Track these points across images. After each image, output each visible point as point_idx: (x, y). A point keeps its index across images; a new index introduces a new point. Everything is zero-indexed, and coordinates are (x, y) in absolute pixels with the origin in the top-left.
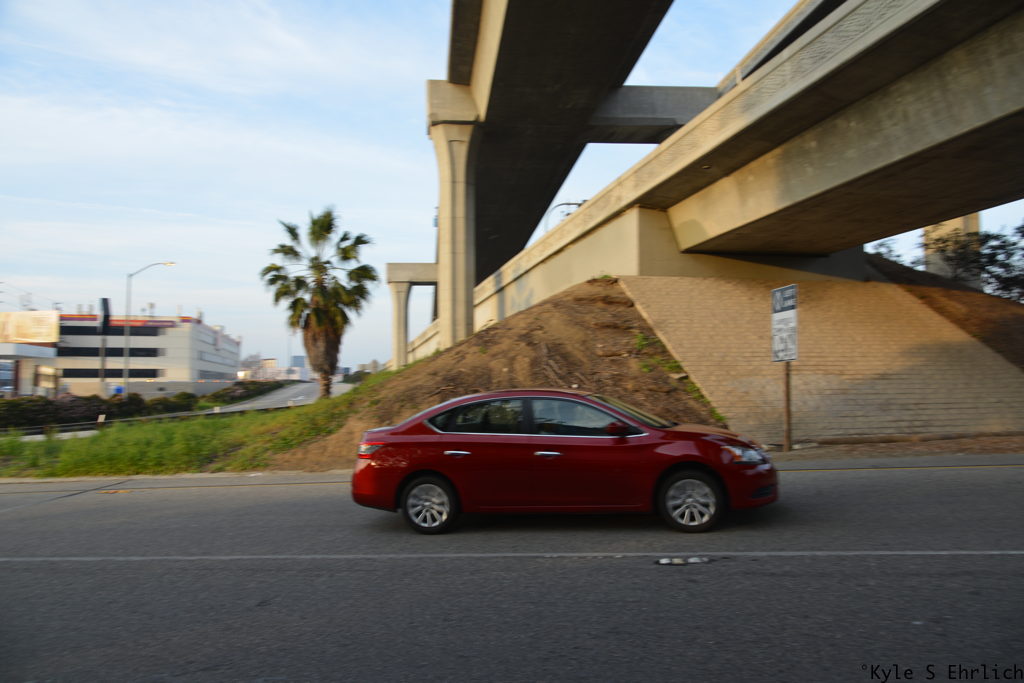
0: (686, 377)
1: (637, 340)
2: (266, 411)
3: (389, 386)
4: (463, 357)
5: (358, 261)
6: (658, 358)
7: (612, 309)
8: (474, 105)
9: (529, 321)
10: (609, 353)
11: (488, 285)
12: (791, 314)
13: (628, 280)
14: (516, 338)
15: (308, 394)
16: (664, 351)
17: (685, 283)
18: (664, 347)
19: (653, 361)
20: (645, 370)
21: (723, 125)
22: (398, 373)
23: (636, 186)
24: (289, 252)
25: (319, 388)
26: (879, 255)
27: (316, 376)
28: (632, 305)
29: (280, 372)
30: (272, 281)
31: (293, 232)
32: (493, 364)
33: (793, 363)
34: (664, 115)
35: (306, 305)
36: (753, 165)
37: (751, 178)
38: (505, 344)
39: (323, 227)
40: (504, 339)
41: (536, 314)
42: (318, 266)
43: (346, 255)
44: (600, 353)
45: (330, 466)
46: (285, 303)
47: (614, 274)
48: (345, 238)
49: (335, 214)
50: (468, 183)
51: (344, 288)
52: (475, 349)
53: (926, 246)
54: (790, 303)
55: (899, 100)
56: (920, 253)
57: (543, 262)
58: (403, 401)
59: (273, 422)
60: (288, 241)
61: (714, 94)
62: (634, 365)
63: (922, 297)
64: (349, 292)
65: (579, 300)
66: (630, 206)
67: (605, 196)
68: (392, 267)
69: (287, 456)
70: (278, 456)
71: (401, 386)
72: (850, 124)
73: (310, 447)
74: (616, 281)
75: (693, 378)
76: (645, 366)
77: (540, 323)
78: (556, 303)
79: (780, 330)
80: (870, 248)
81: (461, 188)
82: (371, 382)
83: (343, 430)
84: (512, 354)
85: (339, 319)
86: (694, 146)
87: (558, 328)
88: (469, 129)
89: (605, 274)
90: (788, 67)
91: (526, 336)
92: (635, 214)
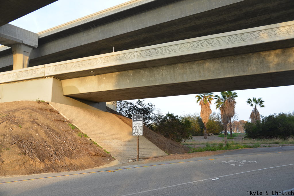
0: (91, 140)
1: (71, 126)
6: (80, 132)
7: (54, 113)
10: (66, 130)
14: (30, 122)
18: (78, 129)
28: (59, 113)
32: (30, 132)
36: (107, 74)
38: (27, 124)
44: (63, 130)
62: (76, 135)
72: (145, 72)
74: (48, 103)
76: (79, 135)
77: (34, 117)
79: (136, 126)
84: (34, 128)
86: (91, 64)
87: (43, 119)
91: (34, 122)
92: (51, 79)
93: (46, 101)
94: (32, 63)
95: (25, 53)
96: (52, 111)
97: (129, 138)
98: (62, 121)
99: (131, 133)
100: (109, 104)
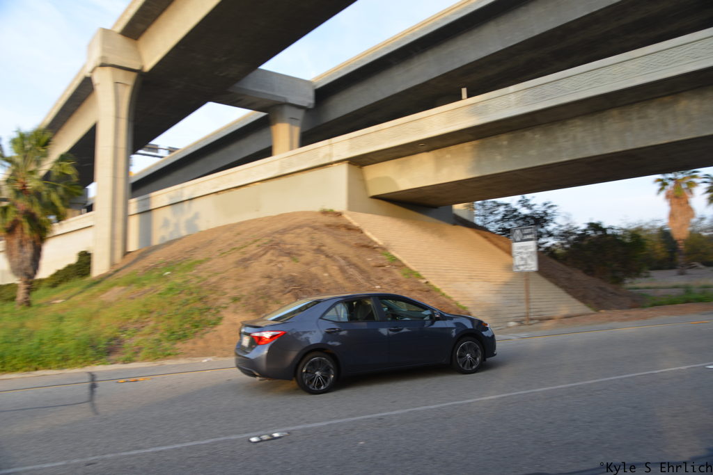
0: (427, 282)
1: (386, 256)
6: (405, 269)
8: (140, 57)
10: (378, 265)
14: (314, 252)
16: (404, 264)
18: (400, 261)
20: (407, 276)
21: (451, 122)
23: (351, 148)
28: (362, 232)
32: (313, 270)
36: (452, 148)
37: (448, 156)
44: (373, 264)
50: (129, 120)
55: (572, 128)
62: (398, 273)
66: (340, 161)
72: (535, 136)
74: (339, 214)
75: (431, 282)
76: (404, 274)
79: (520, 253)
81: (123, 123)
84: (321, 263)
86: (419, 130)
89: (331, 208)
91: (319, 250)
92: (344, 168)
93: (337, 209)
94: (307, 138)
95: (292, 120)
96: (349, 228)
97: (506, 276)
98: (370, 246)
99: (510, 267)
100: (459, 208)
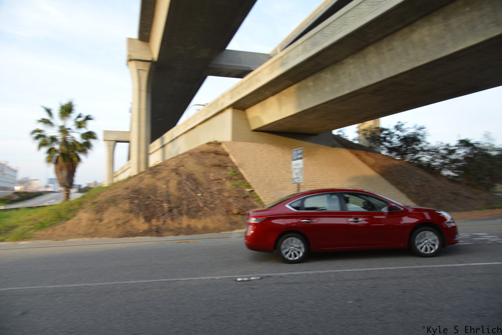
0: (252, 191)
1: (230, 172)
2: (31, 208)
3: (102, 194)
4: (142, 180)
5: (87, 129)
6: (240, 181)
7: (218, 157)
8: (151, 52)
9: (177, 162)
10: (216, 179)
11: (157, 143)
12: (300, 161)
13: (226, 143)
14: (171, 171)
15: (56, 198)
16: (243, 178)
17: (253, 146)
18: (242, 176)
19: (237, 183)
20: (234, 187)
21: (271, 72)
22: (107, 188)
23: (231, 98)
24: (46, 122)
25: (63, 195)
26: (339, 136)
27: (62, 189)
28: (228, 155)
29: (40, 187)
30: (37, 138)
31: (49, 111)
32: (159, 184)
33: (301, 184)
34: (245, 65)
35: (56, 151)
36: (285, 91)
37: (284, 98)
38: (165, 174)
39: (67, 110)
40: (164, 171)
41: (181, 159)
42: (64, 130)
43: (80, 125)
44: (212, 178)
45: (67, 237)
46: (45, 149)
47: (219, 140)
48: (79, 117)
49: (74, 103)
50: (147, 92)
51: (78, 142)
52: (149, 176)
53: (358, 132)
54: (300, 156)
55: (347, 67)
56: (356, 135)
57: (185, 133)
58: (109, 202)
59: (34, 214)
60: (46, 116)
61: (268, 57)
62: (229, 185)
63: (357, 155)
64: (81, 145)
65: (202, 152)
66: (228, 108)
67: (216, 102)
68: (106, 133)
69: (43, 232)
70: (37, 233)
71: (109, 194)
72: (326, 76)
73: (57, 227)
74: (220, 144)
75: (256, 191)
76: (234, 185)
77: (183, 163)
78: (191, 154)
79: (295, 169)
80: (335, 132)
81: (144, 94)
82: (92, 192)
83: (76, 218)
84: (168, 179)
85: (75, 159)
86: (258, 81)
87: (191, 166)
88: (148, 64)
89: (215, 140)
90: (300, 48)
92: (230, 112)
98: (222, 166)
